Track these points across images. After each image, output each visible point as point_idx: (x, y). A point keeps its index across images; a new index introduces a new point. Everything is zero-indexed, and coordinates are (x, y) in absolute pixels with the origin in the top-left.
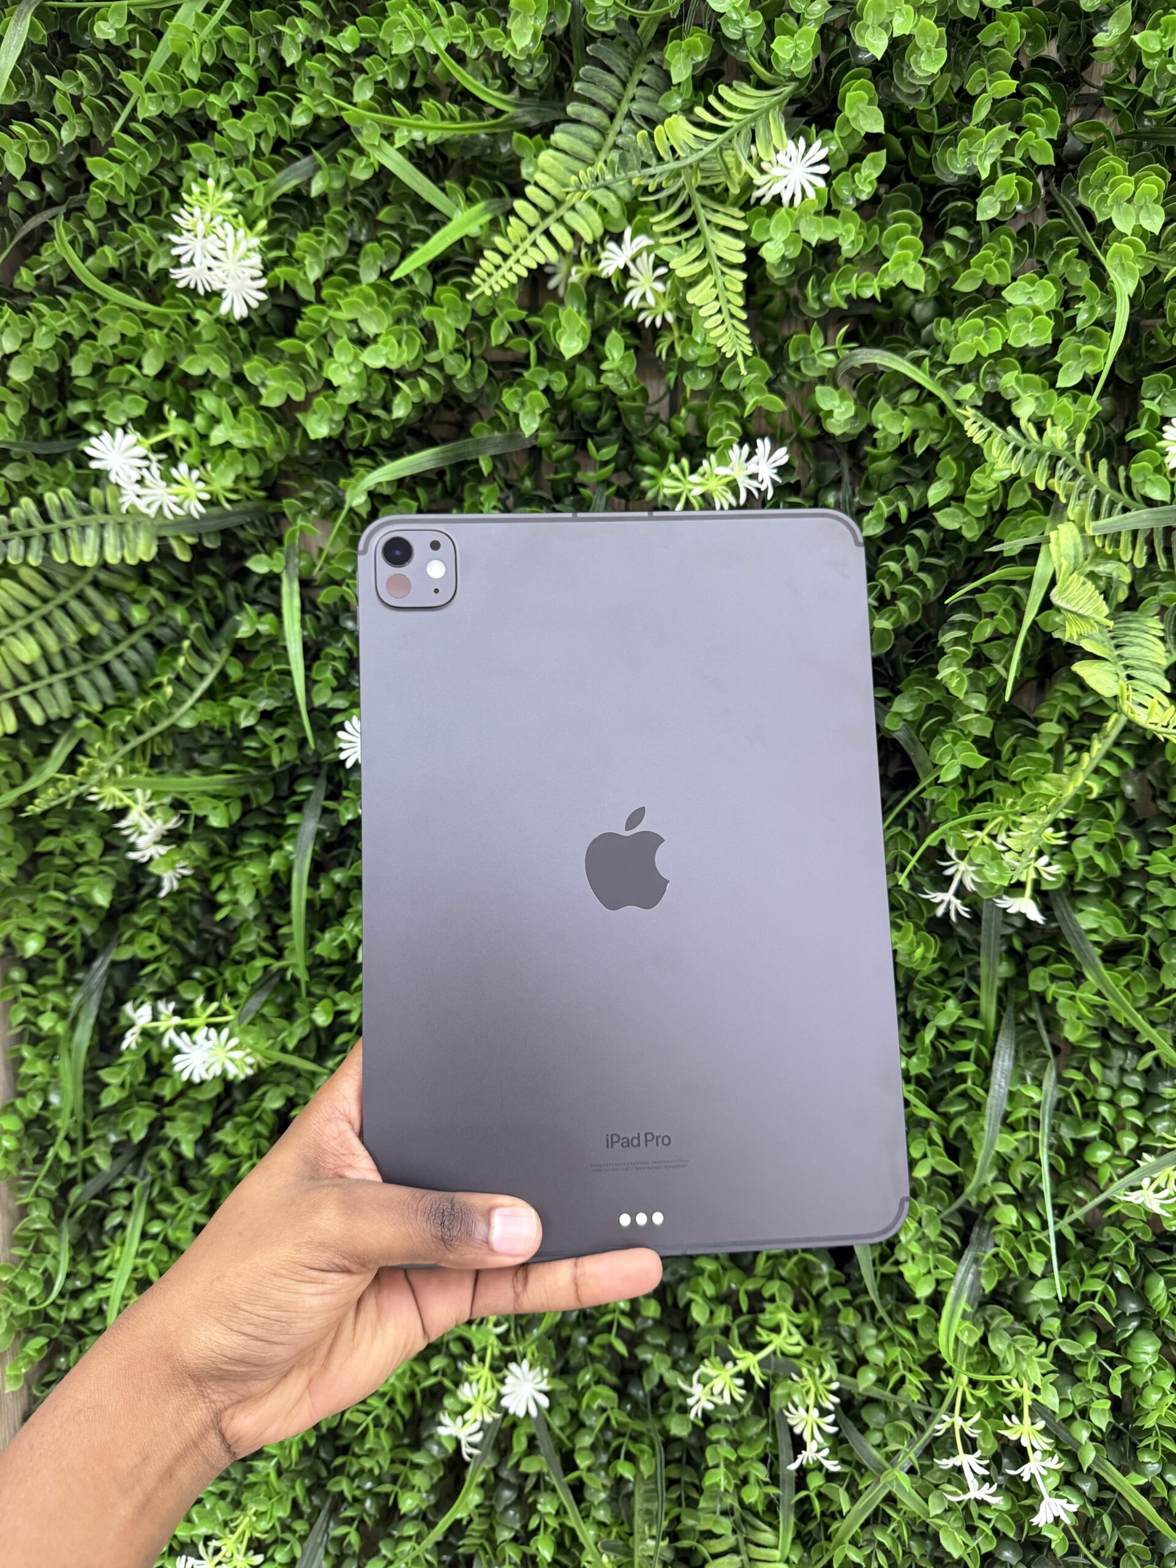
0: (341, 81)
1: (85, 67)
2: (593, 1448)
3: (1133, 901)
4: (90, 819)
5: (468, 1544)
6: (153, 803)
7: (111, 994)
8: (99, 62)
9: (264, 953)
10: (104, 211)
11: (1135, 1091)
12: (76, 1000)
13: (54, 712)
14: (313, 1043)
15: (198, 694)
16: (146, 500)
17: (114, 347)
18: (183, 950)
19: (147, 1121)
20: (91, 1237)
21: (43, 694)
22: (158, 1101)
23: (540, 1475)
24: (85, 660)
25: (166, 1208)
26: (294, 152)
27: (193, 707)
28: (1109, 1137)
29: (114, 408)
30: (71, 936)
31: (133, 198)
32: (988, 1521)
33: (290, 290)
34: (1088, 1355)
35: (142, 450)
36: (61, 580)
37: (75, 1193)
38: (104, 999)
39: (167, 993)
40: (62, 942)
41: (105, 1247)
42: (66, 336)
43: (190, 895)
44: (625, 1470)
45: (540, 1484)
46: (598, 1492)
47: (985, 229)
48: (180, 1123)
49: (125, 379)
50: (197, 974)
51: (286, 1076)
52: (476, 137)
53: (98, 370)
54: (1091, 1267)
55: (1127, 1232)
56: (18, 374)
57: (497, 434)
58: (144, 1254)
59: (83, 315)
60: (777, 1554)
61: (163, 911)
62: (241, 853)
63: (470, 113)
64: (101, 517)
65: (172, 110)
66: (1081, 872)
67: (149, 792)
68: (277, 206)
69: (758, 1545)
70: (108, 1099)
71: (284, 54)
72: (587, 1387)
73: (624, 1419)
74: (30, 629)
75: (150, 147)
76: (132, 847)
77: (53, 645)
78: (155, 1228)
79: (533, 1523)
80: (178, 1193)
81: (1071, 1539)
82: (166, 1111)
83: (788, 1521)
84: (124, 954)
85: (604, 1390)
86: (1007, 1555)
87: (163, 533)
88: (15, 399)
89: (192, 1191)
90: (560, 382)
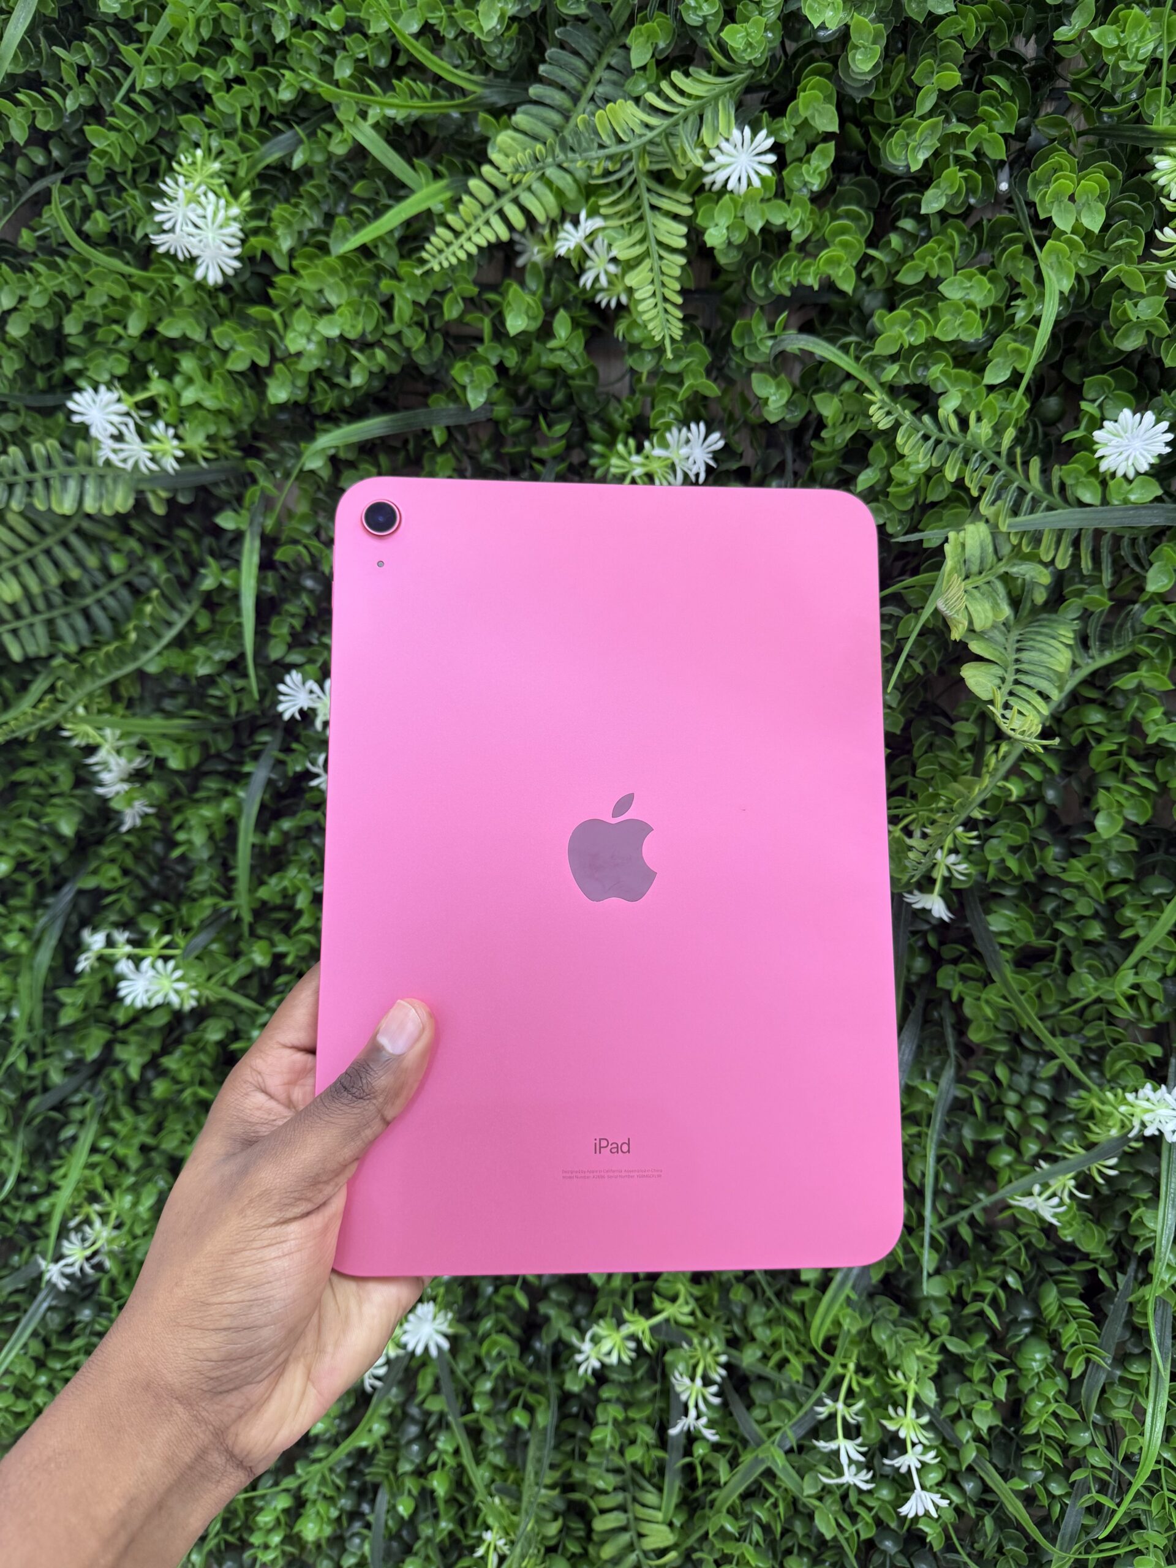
0: (326, 58)
1: (93, 38)
2: (493, 1393)
3: (1049, 907)
4: (65, 753)
5: (373, 1472)
6: (121, 743)
7: (74, 919)
8: (106, 35)
9: (213, 892)
10: (102, 178)
11: (1042, 1098)
12: (42, 921)
13: (32, 650)
14: (255, 982)
15: (165, 641)
16: (122, 455)
17: (104, 306)
18: (144, 884)
19: (102, 1041)
20: (49, 1146)
21: (24, 633)
22: (113, 1025)
23: (442, 1416)
24: (66, 603)
25: (116, 1126)
26: (279, 125)
27: (159, 654)
28: (1014, 1142)
29: (98, 366)
30: (41, 862)
31: (130, 167)
32: (870, 1509)
33: (266, 257)
34: (975, 1357)
35: (123, 408)
36: (46, 526)
37: (33, 1103)
38: (67, 924)
39: (127, 924)
40: (33, 867)
41: (61, 1157)
42: (61, 295)
43: (153, 833)
44: (519, 1418)
45: (442, 1423)
46: (493, 1438)
47: (935, 223)
48: (133, 1048)
49: (112, 338)
50: (157, 908)
51: (228, 1011)
52: (447, 116)
53: (89, 328)
54: (985, 1269)
55: (1020, 1237)
56: (16, 330)
57: (452, 406)
58: (92, 1166)
59: (76, 276)
60: (659, 1516)
61: (127, 845)
62: (199, 795)
63: (442, 92)
64: (83, 469)
65: (170, 81)
66: (992, 872)
67: (118, 732)
68: (262, 177)
69: (644, 1505)
70: (67, 1018)
71: (274, 30)
72: (486, 1336)
73: (522, 1369)
74: (15, 571)
75: (148, 118)
76: (101, 784)
77: (35, 587)
78: (105, 1144)
79: (432, 1459)
80: (126, 1112)
81: (948, 1538)
82: (120, 1034)
83: (674, 1485)
84: (89, 883)
85: (503, 1340)
86: (888, 1545)
87: (142, 486)
88: (11, 353)
89: (137, 1111)
90: (512, 359)
